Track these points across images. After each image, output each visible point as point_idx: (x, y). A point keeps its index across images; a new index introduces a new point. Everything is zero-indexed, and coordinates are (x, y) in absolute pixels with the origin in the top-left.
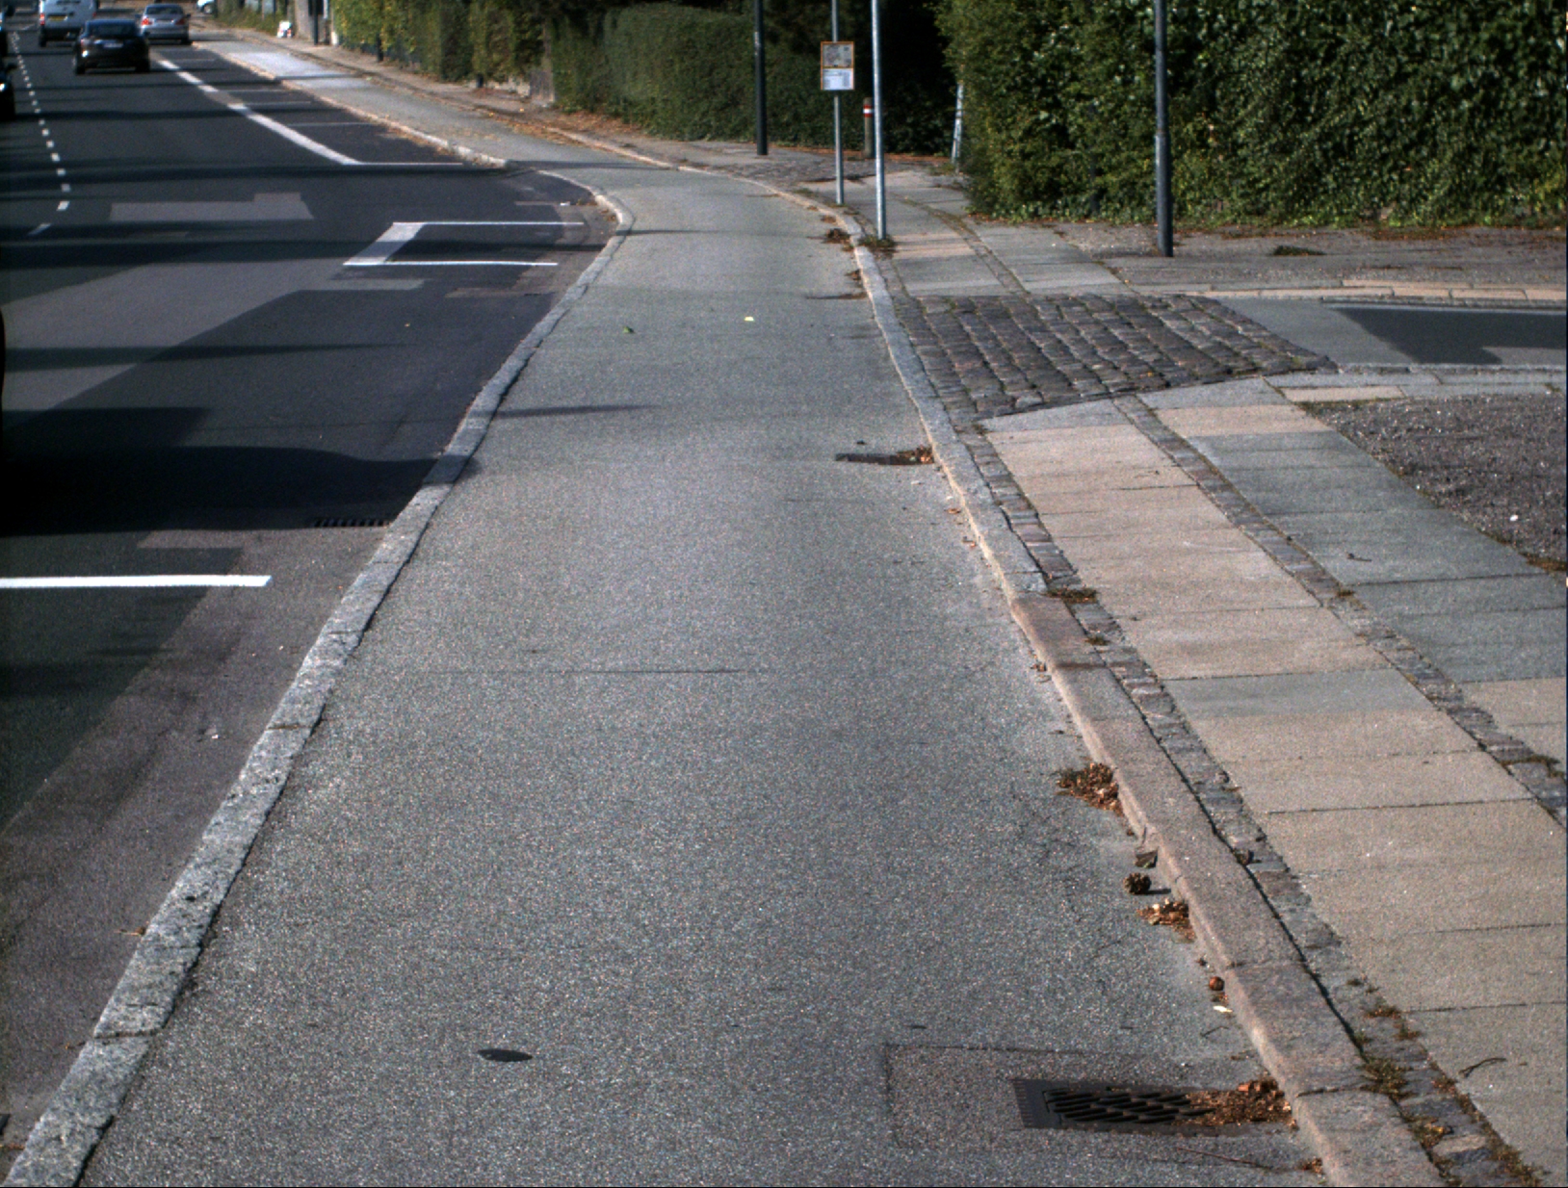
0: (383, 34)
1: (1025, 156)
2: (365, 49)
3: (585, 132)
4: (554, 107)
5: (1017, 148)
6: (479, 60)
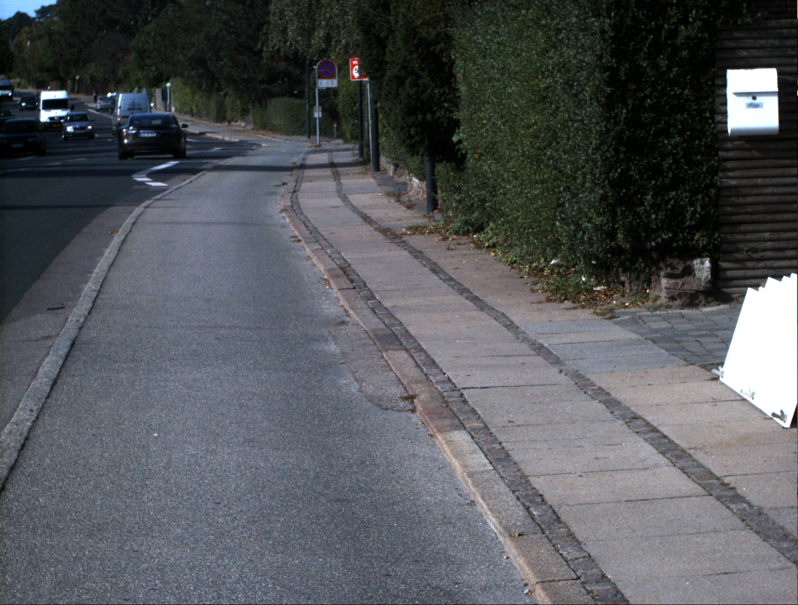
0: (194, 108)
1: (353, 130)
2: (185, 113)
3: (263, 135)
4: (253, 129)
5: (350, 128)
6: (229, 115)
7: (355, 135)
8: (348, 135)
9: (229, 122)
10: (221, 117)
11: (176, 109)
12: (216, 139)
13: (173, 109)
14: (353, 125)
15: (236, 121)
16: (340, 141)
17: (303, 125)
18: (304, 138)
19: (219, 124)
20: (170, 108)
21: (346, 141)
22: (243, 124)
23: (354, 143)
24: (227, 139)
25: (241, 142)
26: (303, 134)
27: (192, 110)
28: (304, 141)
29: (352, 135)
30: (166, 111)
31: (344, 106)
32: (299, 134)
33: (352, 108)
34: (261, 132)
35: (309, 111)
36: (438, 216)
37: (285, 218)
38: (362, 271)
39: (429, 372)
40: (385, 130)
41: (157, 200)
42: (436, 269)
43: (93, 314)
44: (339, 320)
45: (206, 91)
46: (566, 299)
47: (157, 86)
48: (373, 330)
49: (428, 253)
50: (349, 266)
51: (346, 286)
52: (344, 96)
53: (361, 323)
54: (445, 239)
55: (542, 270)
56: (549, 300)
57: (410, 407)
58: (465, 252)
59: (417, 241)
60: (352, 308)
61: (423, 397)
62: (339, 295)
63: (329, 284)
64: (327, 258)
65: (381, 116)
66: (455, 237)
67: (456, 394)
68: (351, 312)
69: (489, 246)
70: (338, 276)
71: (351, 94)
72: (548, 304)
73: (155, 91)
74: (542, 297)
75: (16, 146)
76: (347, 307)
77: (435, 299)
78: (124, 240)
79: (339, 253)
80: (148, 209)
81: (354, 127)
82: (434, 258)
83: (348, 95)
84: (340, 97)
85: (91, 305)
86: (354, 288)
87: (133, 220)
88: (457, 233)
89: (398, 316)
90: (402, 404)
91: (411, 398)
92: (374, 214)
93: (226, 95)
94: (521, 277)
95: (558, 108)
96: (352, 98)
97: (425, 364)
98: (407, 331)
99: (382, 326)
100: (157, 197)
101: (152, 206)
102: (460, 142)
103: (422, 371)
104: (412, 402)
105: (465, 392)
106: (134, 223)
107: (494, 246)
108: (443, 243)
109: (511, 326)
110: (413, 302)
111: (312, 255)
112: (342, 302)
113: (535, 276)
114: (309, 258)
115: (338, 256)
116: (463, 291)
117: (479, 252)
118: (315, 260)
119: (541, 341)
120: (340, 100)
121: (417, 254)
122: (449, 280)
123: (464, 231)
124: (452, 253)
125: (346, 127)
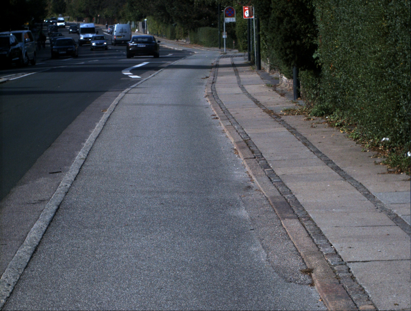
2: (155, 35)
3: (195, 46)
4: (190, 44)
5: (242, 44)
6: (177, 36)
7: (245, 47)
8: (241, 48)
9: (177, 40)
10: (173, 37)
11: (150, 33)
12: (170, 49)
13: (148, 32)
14: (244, 42)
15: (181, 39)
16: (237, 51)
17: (216, 42)
18: (217, 49)
19: (172, 41)
20: (147, 32)
21: (240, 51)
22: (185, 41)
23: (245, 52)
24: (176, 49)
25: (183, 50)
26: (217, 46)
27: (158, 33)
28: (217, 51)
29: (243, 47)
30: (144, 33)
31: (239, 32)
32: (215, 46)
33: (243, 33)
34: (194, 45)
35: (220, 34)
36: (301, 102)
37: (208, 101)
38: (259, 143)
39: (319, 243)
40: (264, 47)
41: (133, 88)
42: (307, 143)
43: (78, 180)
44: (246, 185)
45: (165, 23)
46: (401, 171)
47: (140, 20)
48: (272, 198)
49: (300, 130)
50: (250, 139)
51: (249, 156)
52: (239, 26)
53: (262, 189)
54: (309, 119)
55: (378, 146)
56: (390, 172)
57: (309, 281)
58: (324, 129)
59: (290, 120)
60: (254, 175)
61: (318, 270)
62: (245, 163)
63: (238, 153)
64: (236, 132)
65: (261, 39)
66: (314, 117)
67: (344, 268)
68: (254, 178)
69: (338, 126)
70: (244, 148)
71: (243, 25)
72: (389, 175)
73: (138, 23)
74: (384, 168)
75: (61, 53)
76: (251, 173)
77: (310, 168)
78: (109, 117)
79: (243, 129)
80: (127, 95)
81: (244, 44)
82: (304, 133)
83: (241, 26)
84: (237, 27)
85: (77, 172)
86: (255, 158)
87: (117, 103)
88: (315, 115)
89: (288, 184)
90: (302, 277)
91: (309, 272)
92: (262, 99)
93: (176, 25)
94: (365, 151)
95: (397, 41)
96: (243, 27)
97: (315, 235)
98: (296, 199)
99: (278, 194)
100: (133, 86)
101: (129, 92)
102: (317, 58)
103: (313, 241)
104: (311, 276)
105: (351, 266)
106: (117, 105)
107: (341, 125)
108: (308, 122)
109: (368, 195)
110: (295, 171)
111: (225, 130)
112: (247, 169)
113: (374, 150)
114: (223, 132)
115: (242, 131)
116: (328, 162)
117: (332, 129)
118: (227, 134)
119: (395, 211)
120: (237, 29)
121: (293, 130)
122: (317, 152)
123: (320, 114)
124: (314, 130)
125: (240, 43)
